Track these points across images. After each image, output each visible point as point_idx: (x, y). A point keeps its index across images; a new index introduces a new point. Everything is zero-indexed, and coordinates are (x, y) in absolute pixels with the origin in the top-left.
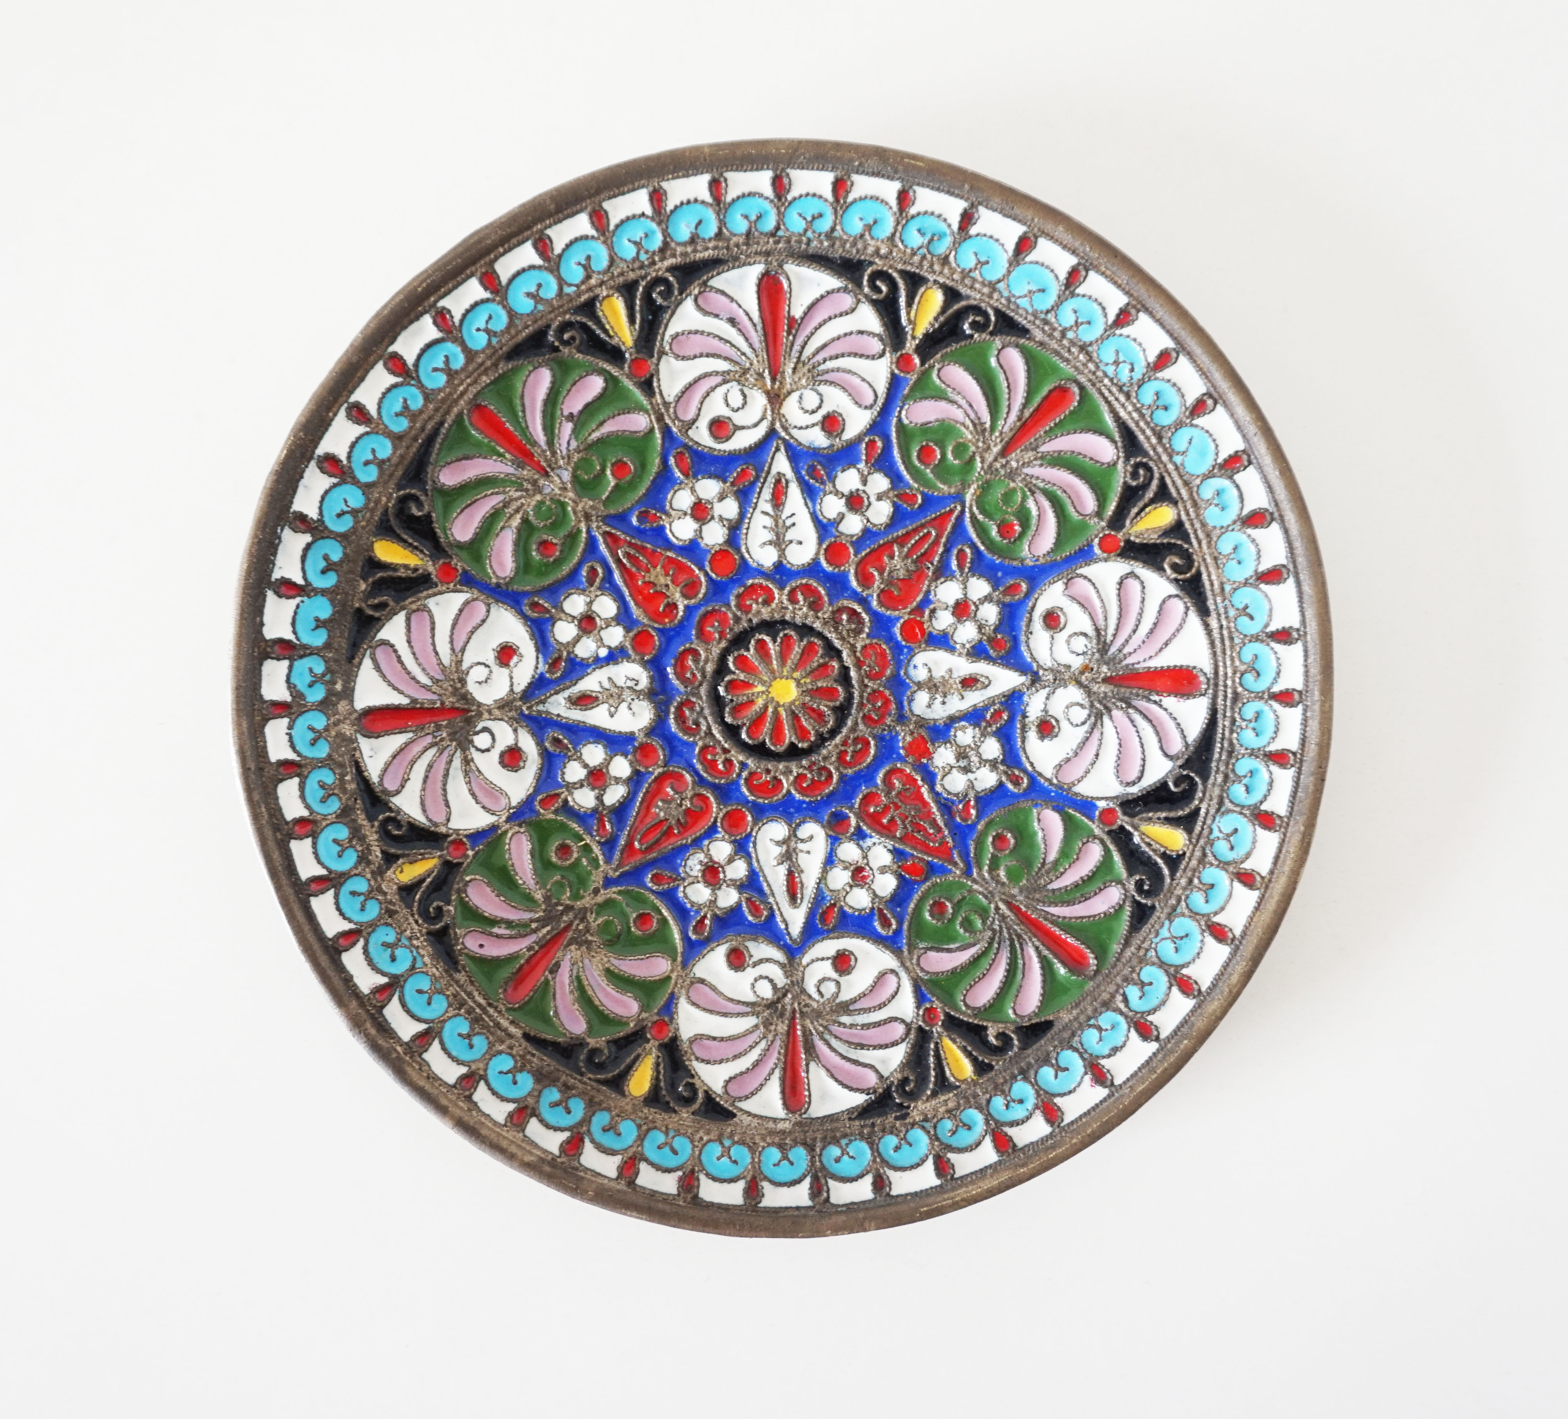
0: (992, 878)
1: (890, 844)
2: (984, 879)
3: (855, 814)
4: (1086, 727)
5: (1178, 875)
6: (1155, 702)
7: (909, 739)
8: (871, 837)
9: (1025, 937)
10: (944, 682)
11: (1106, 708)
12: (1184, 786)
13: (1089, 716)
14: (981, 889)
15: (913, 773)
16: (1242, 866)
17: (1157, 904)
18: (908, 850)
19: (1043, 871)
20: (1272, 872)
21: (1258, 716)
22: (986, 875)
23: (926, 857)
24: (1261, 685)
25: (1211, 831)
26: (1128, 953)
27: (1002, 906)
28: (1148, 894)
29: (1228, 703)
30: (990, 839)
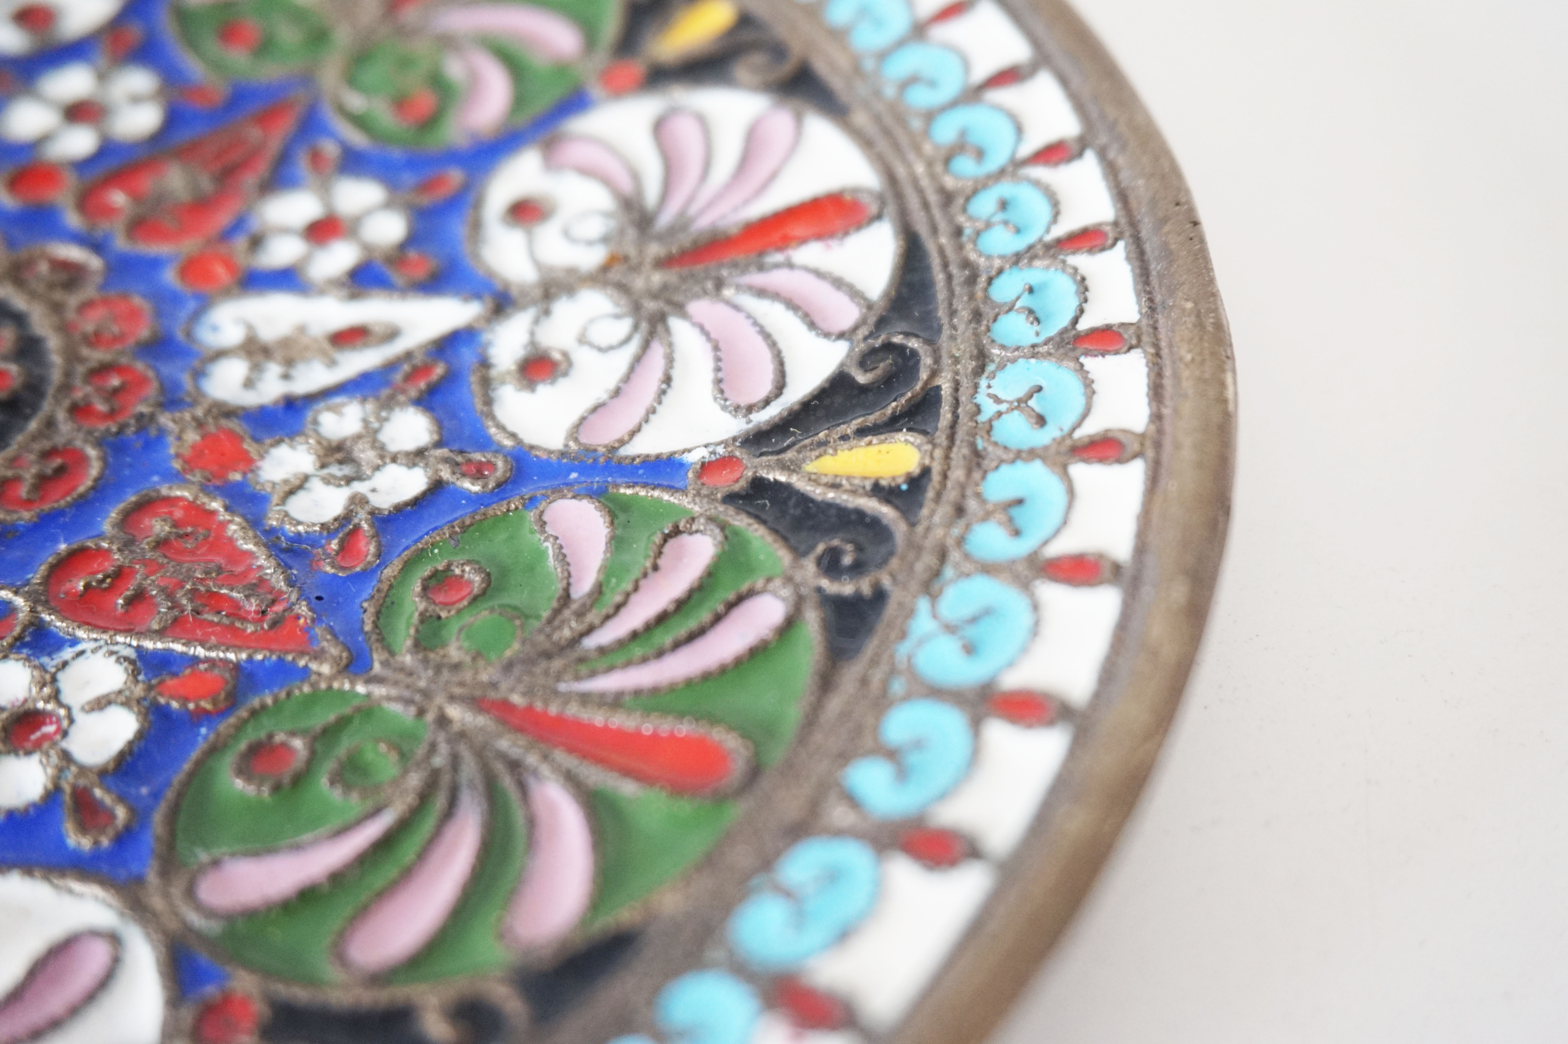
0: (425, 661)
1: (125, 644)
2: (402, 669)
3: (28, 596)
4: (633, 347)
5: (925, 512)
6: (777, 266)
7: (192, 437)
8: (75, 642)
9: (532, 759)
10: (286, 343)
11: (669, 302)
12: (884, 366)
13: (636, 327)
14: (394, 692)
15: (203, 499)
16: (1078, 434)
17: (886, 582)
18: (178, 647)
19: (567, 613)
20: (1157, 417)
21: (1004, 205)
22: (408, 659)
23: (231, 656)
24: (997, 159)
25: (978, 410)
26: (835, 704)
27: (455, 712)
28: (858, 568)
29: (937, 213)
30: (418, 588)
